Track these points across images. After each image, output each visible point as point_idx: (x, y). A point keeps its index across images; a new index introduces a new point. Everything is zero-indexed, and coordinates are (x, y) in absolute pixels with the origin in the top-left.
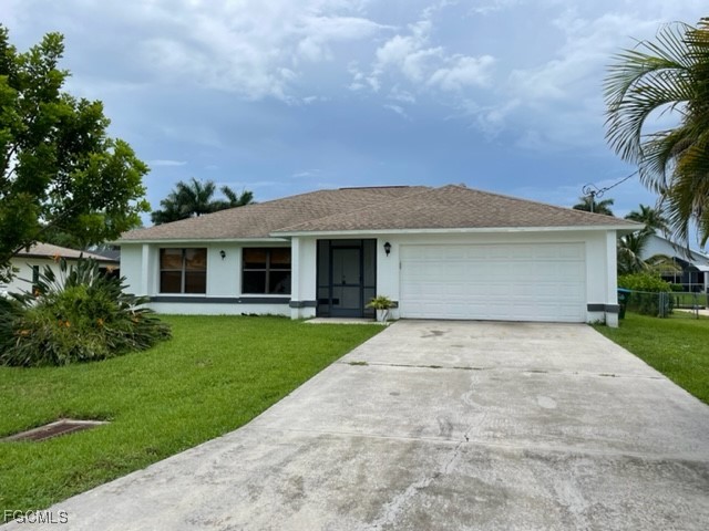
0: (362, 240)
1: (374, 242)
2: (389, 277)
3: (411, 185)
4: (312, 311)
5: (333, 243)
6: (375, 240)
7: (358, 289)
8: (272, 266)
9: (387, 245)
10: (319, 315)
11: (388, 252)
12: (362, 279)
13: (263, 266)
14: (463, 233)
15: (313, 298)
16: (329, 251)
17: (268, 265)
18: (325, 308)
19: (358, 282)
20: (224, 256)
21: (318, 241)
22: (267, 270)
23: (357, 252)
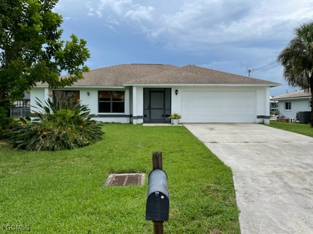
0: (165, 88)
1: (170, 89)
2: (177, 105)
3: (164, 64)
4: (141, 121)
5: (151, 90)
6: (171, 89)
7: (163, 110)
8: (113, 100)
9: (177, 91)
10: (145, 122)
11: (176, 94)
12: (164, 106)
13: (109, 100)
14: (212, 86)
15: (142, 114)
16: (149, 93)
17: (111, 99)
18: (147, 119)
19: (163, 107)
20: (89, 95)
21: (144, 88)
22: (111, 102)
23: (162, 94)
